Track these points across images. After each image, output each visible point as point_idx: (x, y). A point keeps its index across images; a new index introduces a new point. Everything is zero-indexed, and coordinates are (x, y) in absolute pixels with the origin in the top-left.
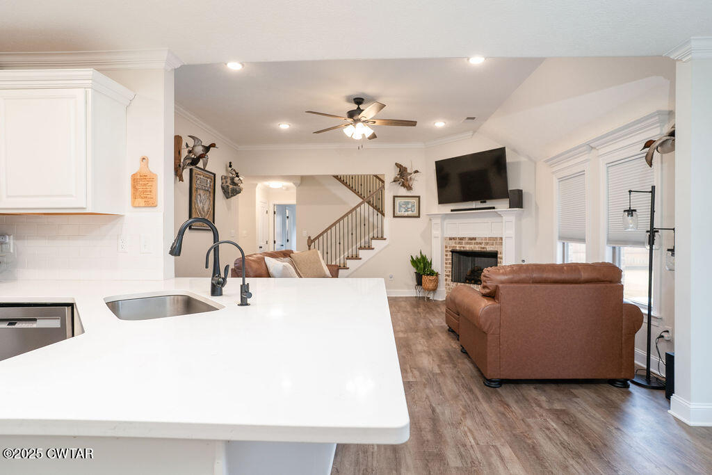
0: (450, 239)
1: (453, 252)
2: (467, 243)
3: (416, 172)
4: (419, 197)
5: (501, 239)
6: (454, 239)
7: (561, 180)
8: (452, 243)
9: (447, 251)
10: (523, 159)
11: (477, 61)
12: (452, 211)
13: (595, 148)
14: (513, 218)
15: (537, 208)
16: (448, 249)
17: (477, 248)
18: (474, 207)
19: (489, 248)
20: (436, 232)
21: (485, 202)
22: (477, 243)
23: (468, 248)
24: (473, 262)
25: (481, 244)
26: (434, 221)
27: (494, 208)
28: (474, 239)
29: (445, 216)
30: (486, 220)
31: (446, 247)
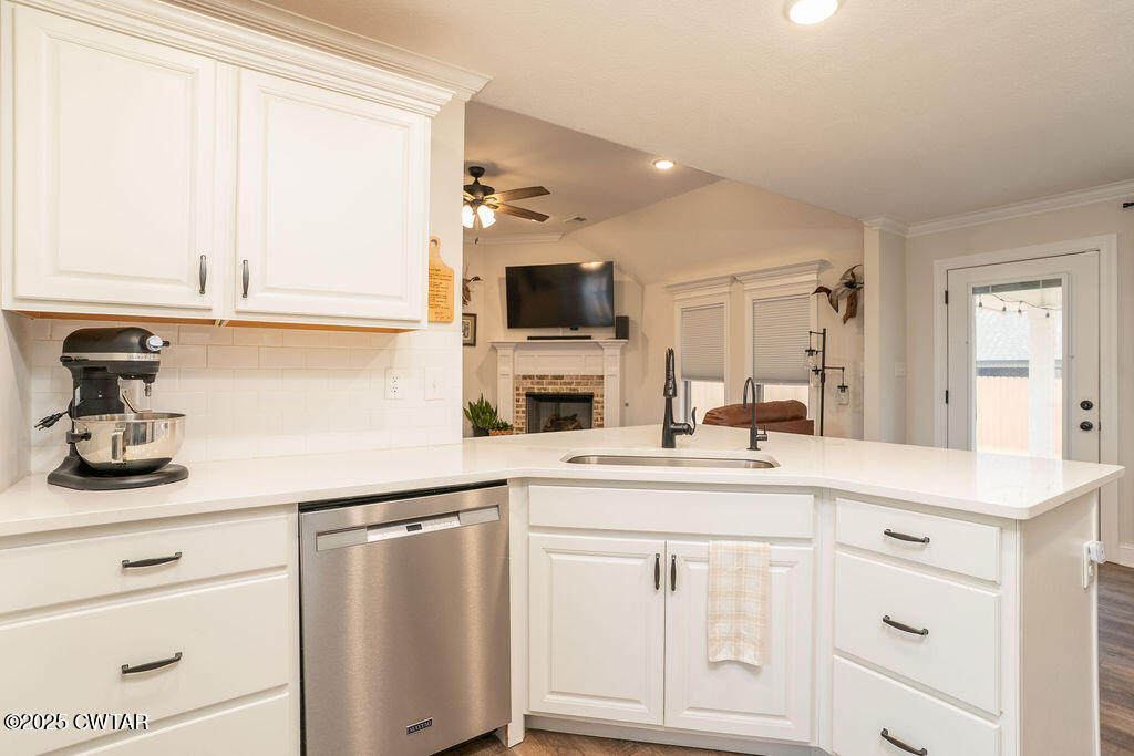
0: (525, 377)
1: (529, 395)
2: (550, 384)
3: (477, 279)
4: (475, 316)
5: (602, 377)
6: (530, 377)
7: (684, 310)
8: (528, 384)
9: (518, 395)
10: (627, 279)
11: (664, 166)
12: (529, 338)
13: (740, 282)
14: (617, 352)
15: (645, 339)
16: (521, 391)
17: (565, 389)
18: (561, 335)
19: (582, 390)
20: (504, 368)
21: (576, 329)
22: (565, 384)
23: (551, 389)
24: (558, 408)
25: (570, 384)
26: (501, 352)
27: (590, 338)
28: (561, 377)
29: (518, 346)
30: (577, 352)
31: (518, 389)
